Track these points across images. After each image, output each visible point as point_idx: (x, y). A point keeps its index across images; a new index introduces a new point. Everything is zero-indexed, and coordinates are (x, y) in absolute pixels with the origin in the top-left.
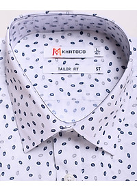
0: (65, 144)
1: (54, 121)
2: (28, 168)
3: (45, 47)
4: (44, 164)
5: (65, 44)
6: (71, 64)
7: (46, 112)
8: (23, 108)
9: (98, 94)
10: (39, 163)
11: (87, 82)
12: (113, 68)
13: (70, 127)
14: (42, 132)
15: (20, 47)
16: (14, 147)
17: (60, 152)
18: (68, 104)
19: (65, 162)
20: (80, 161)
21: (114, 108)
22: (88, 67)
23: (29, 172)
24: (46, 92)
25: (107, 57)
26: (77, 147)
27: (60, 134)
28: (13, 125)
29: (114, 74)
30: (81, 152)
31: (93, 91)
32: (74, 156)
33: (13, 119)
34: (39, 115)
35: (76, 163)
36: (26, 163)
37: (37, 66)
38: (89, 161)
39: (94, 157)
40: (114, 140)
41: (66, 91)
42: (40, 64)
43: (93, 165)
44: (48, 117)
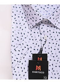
0: (43, 25)
1: (40, 16)
2: (31, 34)
9: (54, 9)
10: (35, 33)
14: (36, 20)
16: (26, 27)
17: (42, 28)
18: (44, 12)
19: (44, 31)
20: (49, 31)
23: (31, 36)
26: (48, 26)
28: (25, 20)
30: (49, 28)
32: (47, 29)
33: (25, 18)
34: (35, 14)
35: (48, 32)
36: (30, 32)
39: (54, 30)
41: (43, 8)
43: (53, 32)
44: (38, 15)
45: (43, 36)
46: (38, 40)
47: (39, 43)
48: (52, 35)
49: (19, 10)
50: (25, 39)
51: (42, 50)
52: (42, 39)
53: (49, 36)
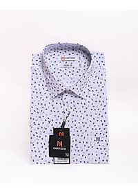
0: (67, 95)
1: (63, 86)
2: (53, 105)
3: (58, 56)
4: (59, 103)
5: (66, 55)
6: (69, 63)
7: (59, 83)
8: (50, 81)
11: (76, 71)
12: (86, 65)
13: (69, 89)
14: (58, 91)
15: (48, 56)
17: (65, 98)
18: (68, 80)
20: (73, 102)
21: (85, 81)
22: (76, 64)
23: (53, 107)
24: (59, 75)
25: (84, 60)
26: (72, 97)
27: (65, 92)
28: (46, 89)
29: (86, 67)
30: (74, 99)
31: (78, 74)
32: (71, 100)
33: (46, 86)
35: (71, 103)
36: (52, 103)
37: (55, 64)
38: (76, 102)
39: (78, 100)
40: (86, 94)
41: (67, 74)
42: (56, 63)
45: (66, 107)
46: (61, 112)
47: (62, 115)
48: (77, 106)
49: (40, 77)
50: (45, 111)
51: (65, 124)
52: (65, 111)
53: (73, 108)
